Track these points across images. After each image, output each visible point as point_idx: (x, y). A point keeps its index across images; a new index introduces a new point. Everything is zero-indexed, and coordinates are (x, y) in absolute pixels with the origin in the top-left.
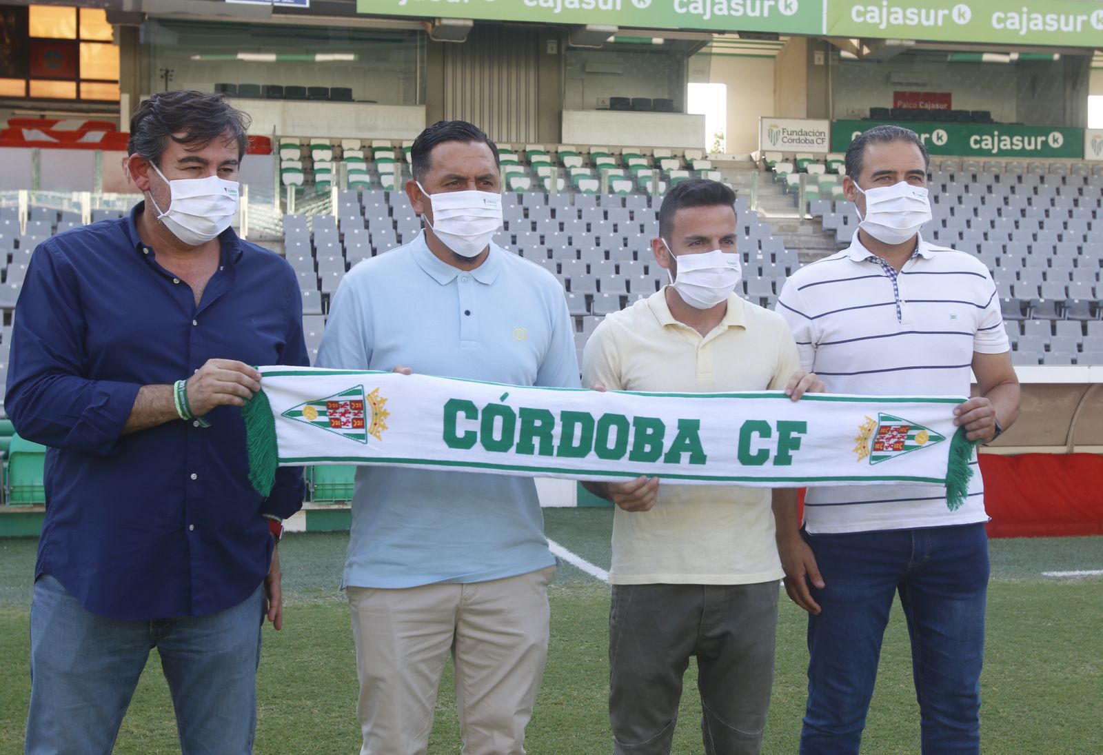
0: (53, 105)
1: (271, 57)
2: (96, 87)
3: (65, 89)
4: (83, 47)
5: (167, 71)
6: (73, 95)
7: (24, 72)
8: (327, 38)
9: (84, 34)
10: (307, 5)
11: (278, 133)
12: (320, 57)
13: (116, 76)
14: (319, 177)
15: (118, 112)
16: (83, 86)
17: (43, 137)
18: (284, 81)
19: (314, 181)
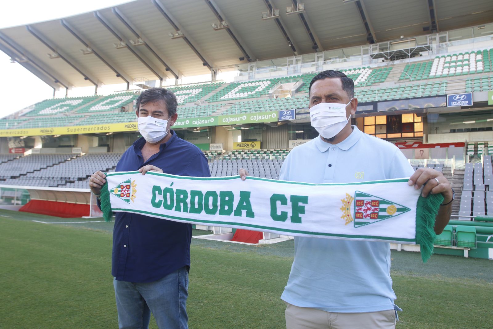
0: (408, 139)
1: (474, 122)
2: (418, 133)
3: (411, 135)
4: (415, 124)
5: (437, 128)
6: (413, 136)
7: (401, 132)
8: (490, 113)
9: (415, 121)
10: (472, 105)
11: (468, 141)
12: (488, 120)
13: (422, 130)
14: (479, 152)
15: (423, 139)
16: (415, 133)
17: (403, 146)
18: (478, 127)
19: (477, 154)
